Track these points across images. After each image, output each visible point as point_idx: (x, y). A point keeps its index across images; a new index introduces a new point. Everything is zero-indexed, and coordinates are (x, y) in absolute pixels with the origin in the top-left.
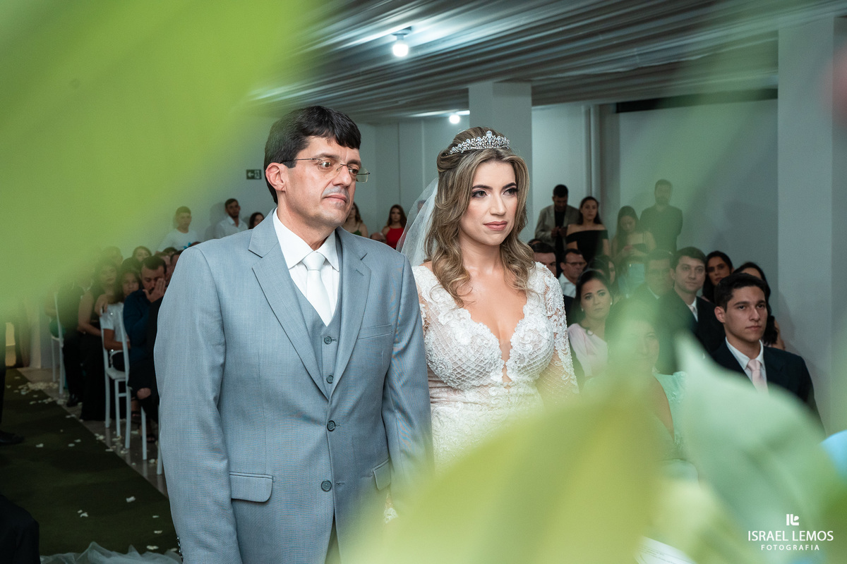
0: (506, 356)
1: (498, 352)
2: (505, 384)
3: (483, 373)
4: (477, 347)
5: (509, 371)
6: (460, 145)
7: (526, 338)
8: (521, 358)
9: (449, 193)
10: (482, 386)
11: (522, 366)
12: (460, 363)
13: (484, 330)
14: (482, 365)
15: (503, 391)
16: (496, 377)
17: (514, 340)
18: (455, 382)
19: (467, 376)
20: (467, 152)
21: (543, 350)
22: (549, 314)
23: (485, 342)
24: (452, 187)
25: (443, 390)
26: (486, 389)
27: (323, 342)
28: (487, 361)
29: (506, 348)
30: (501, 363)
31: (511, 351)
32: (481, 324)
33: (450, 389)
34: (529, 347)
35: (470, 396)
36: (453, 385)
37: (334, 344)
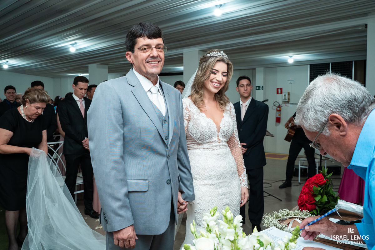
0: (219, 132)
1: (216, 129)
2: (218, 142)
3: (211, 137)
4: (209, 127)
5: (219, 137)
6: (211, 54)
7: (225, 124)
8: (224, 132)
9: (203, 70)
10: (210, 142)
11: (224, 135)
12: (203, 133)
13: (210, 121)
14: (210, 134)
15: (217, 144)
16: (215, 139)
17: (221, 125)
18: (200, 141)
19: (205, 138)
20: (213, 56)
21: (231, 129)
22: (232, 117)
23: (211, 125)
24: (204, 68)
25: (195, 144)
26: (211, 143)
27: (163, 123)
28: (212, 132)
29: (219, 128)
30: (217, 133)
31: (220, 129)
32: (210, 119)
33: (198, 144)
34: (226, 128)
35: (206, 146)
36: (200, 142)
37: (167, 123)
